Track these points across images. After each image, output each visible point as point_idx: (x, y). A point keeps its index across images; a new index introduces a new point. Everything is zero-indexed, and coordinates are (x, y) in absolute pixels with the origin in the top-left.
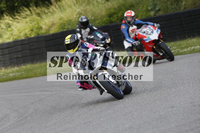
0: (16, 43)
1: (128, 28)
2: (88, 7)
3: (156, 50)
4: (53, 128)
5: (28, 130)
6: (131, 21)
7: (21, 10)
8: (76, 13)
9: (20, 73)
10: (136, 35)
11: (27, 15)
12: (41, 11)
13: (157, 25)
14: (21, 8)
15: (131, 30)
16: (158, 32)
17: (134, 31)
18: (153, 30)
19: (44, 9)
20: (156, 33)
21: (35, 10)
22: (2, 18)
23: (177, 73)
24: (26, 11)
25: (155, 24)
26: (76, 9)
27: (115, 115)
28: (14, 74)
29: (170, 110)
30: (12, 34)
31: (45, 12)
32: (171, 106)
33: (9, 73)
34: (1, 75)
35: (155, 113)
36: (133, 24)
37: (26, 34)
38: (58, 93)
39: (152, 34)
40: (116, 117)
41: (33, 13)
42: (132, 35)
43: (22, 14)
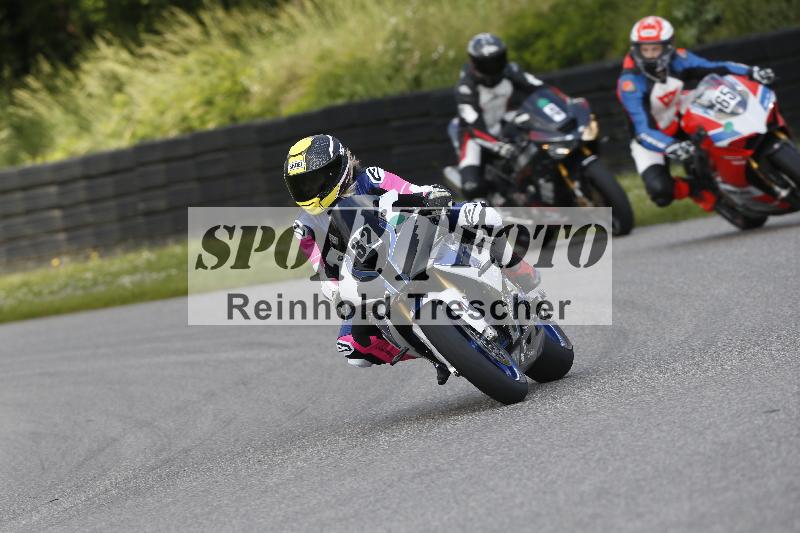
0: (145, 154)
1: (645, 89)
2: (432, 10)
3: (762, 176)
4: (293, 492)
5: (193, 504)
6: (659, 62)
7: (163, 20)
8: (383, 34)
9: (163, 275)
10: (679, 115)
11: (190, 42)
12: (247, 26)
13: (762, 73)
14: (165, 14)
15: (661, 99)
16: (766, 102)
17: (670, 101)
18: (747, 95)
19: (255, 17)
20: (759, 108)
21: (218, 22)
22: (92, 54)
23: (789, 274)
24: (184, 25)
25: (756, 69)
26: (384, 16)
27: (540, 443)
28: (137, 277)
29: (761, 422)
30: (128, 119)
31: (260, 31)
32: (764, 405)
33: (117, 275)
34: (85, 280)
35: (701, 433)
36: (668, 72)
37: (185, 119)
38: (313, 355)
39: (740, 110)
40: (545, 451)
41: (215, 32)
42: (665, 119)
43: (169, 36)
